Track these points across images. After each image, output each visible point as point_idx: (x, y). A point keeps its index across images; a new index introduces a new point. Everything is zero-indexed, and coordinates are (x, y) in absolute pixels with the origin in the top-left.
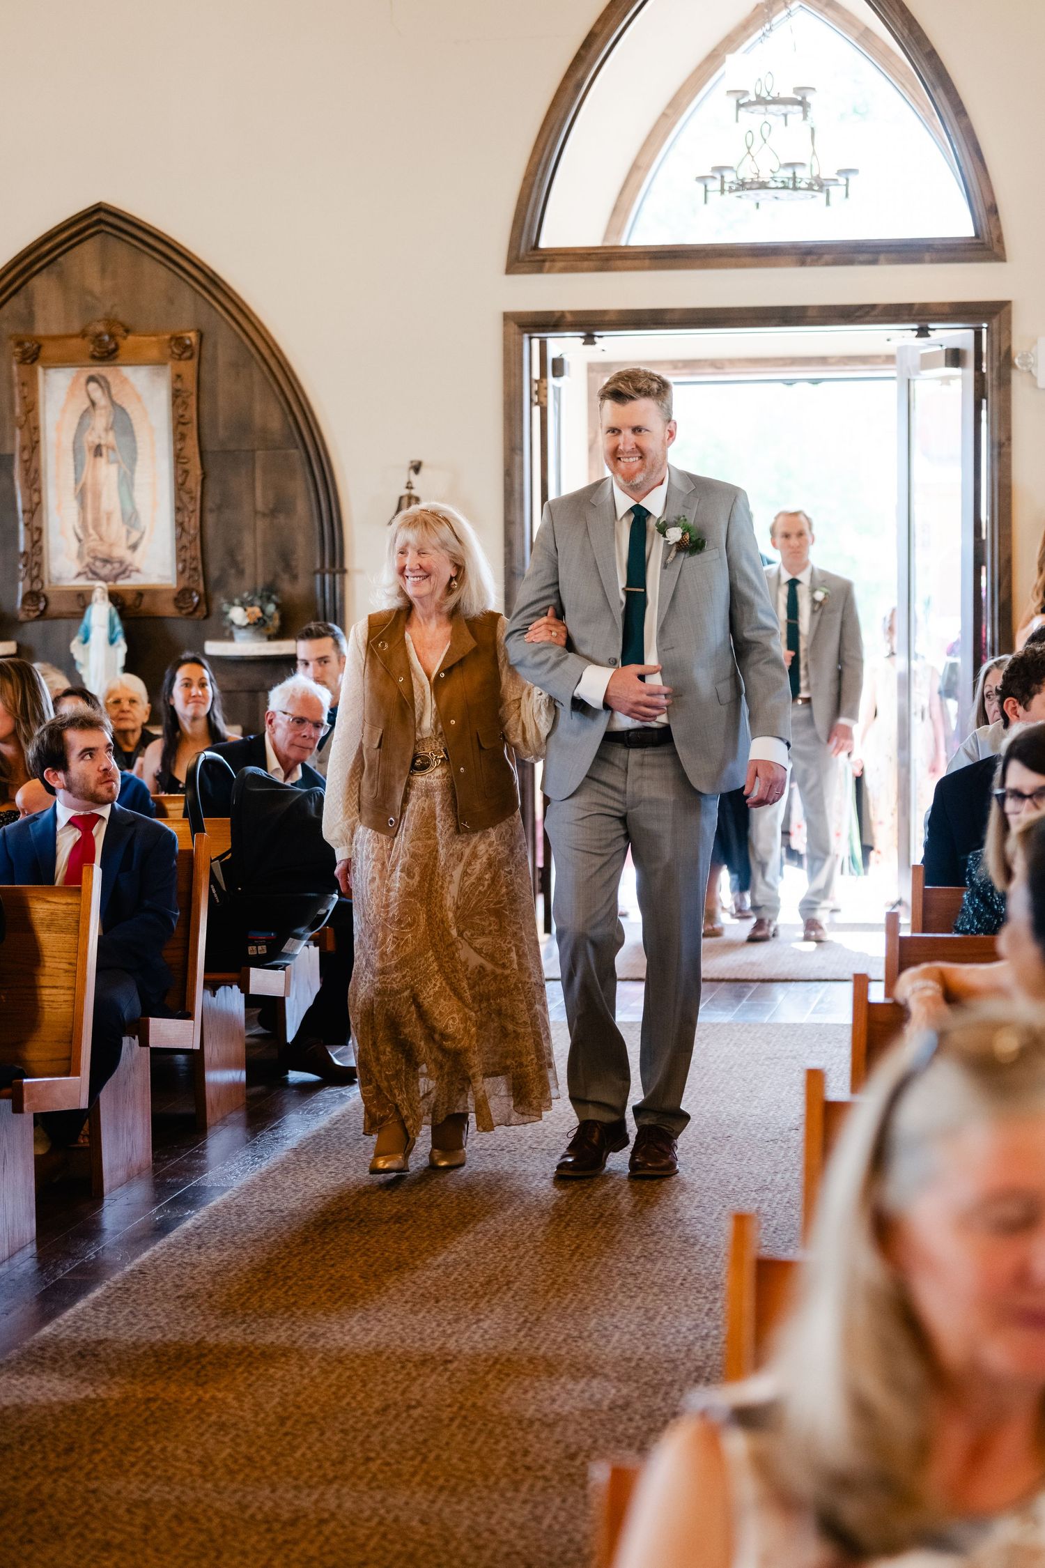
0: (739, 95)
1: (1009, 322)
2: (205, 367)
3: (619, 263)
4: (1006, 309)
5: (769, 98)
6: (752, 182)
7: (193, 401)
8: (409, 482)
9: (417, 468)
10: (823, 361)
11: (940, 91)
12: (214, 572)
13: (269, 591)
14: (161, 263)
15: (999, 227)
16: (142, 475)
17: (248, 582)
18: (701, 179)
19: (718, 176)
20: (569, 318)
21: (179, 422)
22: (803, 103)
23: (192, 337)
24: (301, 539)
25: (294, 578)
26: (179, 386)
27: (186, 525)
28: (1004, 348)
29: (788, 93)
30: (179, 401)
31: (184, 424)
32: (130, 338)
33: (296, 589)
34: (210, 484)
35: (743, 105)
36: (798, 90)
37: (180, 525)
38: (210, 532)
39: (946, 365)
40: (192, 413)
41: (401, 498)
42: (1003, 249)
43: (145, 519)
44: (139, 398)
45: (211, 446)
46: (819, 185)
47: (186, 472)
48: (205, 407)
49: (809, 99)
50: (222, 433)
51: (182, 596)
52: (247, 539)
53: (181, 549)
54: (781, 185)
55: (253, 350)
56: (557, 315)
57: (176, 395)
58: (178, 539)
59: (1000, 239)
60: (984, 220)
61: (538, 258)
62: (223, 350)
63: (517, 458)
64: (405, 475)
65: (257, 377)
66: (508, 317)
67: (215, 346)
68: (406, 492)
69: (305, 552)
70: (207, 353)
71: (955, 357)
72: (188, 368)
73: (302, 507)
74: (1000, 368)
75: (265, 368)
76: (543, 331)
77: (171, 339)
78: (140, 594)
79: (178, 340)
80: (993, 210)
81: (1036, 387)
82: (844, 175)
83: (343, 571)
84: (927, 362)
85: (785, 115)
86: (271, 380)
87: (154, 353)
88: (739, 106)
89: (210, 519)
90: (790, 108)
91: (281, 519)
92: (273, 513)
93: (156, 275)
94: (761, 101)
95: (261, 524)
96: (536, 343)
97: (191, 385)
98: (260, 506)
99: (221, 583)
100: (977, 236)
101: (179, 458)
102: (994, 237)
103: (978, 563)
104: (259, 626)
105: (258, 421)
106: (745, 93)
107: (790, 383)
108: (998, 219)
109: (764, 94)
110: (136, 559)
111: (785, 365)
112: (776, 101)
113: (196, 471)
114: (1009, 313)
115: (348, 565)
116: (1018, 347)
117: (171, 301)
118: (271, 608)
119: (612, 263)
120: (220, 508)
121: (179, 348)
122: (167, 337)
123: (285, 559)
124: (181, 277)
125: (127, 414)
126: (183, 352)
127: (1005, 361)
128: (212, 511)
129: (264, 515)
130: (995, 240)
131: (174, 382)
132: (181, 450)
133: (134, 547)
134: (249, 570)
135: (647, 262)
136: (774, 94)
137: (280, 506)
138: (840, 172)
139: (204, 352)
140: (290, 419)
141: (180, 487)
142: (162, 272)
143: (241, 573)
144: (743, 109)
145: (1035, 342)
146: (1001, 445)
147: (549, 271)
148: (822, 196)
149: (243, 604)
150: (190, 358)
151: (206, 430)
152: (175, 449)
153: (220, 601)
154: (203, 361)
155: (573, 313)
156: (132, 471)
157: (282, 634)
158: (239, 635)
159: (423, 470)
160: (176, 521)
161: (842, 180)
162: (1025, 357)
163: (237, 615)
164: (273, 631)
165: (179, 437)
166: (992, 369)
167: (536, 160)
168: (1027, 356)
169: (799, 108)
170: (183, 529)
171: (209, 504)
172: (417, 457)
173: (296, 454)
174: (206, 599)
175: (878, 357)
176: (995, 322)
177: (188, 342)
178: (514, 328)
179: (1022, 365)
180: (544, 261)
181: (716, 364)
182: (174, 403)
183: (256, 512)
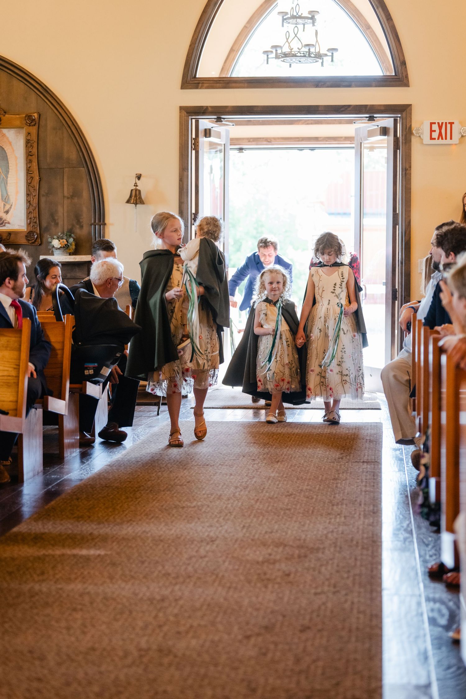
0: (284, 14)
1: (411, 114)
2: (41, 129)
3: (234, 85)
4: (409, 108)
5: (297, 16)
6: (289, 54)
7: (35, 145)
8: (136, 183)
9: (139, 177)
10: (316, 139)
11: (380, 9)
12: (44, 224)
13: (70, 233)
14: (21, 81)
15: (406, 71)
16: (11, 179)
17: (60, 229)
18: (265, 52)
19: (274, 51)
20: (210, 109)
21: (29, 155)
22: (313, 18)
23: (36, 115)
24: (85, 209)
25: (81, 227)
26: (29, 138)
27: (32, 202)
28: (408, 126)
29: (306, 14)
30: (29, 145)
31: (31, 155)
32: (7, 115)
33: (83, 232)
34: (43, 183)
35: (286, 19)
36: (310, 12)
37: (29, 202)
38: (43, 205)
39: (380, 135)
40: (35, 151)
41: (132, 190)
42: (408, 80)
43: (12, 199)
44: (10, 143)
45: (44, 166)
46: (319, 56)
47: (32, 178)
48: (41, 148)
49: (316, 17)
50: (48, 160)
51: (29, 234)
52: (60, 209)
53: (29, 213)
54: (302, 55)
55: (64, 122)
56: (204, 108)
57: (28, 143)
58: (28, 208)
59: (407, 77)
60: (400, 68)
61: (197, 82)
62: (50, 122)
63: (185, 173)
64: (134, 180)
65: (65, 134)
66: (182, 108)
67: (46, 120)
68: (135, 187)
69: (87, 216)
70: (42, 123)
71: (384, 131)
72: (34, 130)
73: (86, 194)
74: (406, 136)
75: (69, 131)
76: (198, 115)
77: (26, 116)
78: (10, 233)
79: (29, 117)
80: (404, 63)
81: (422, 143)
82: (331, 52)
83: (105, 224)
84: (371, 134)
85: (304, 25)
86: (72, 136)
87: (18, 123)
88: (284, 20)
89: (43, 199)
90: (306, 20)
91: (76, 200)
92: (72, 197)
93: (19, 87)
94: (293, 17)
95: (66, 202)
96: (194, 121)
97: (34, 137)
98: (66, 194)
99: (47, 229)
100: (396, 75)
101: (29, 171)
102: (404, 75)
103: (395, 223)
104: (65, 248)
105: (66, 155)
106: (287, 13)
107: (301, 149)
108: (406, 67)
109: (295, 14)
110: (8, 217)
111: (299, 141)
112: (300, 17)
113: (37, 178)
114: (411, 110)
115: (106, 221)
116: (414, 126)
117: (26, 99)
118: (71, 240)
119: (231, 85)
120: (47, 194)
121: (30, 121)
122: (24, 115)
123: (77, 218)
124: (30, 88)
125: (5, 151)
126: (31, 122)
127: (408, 132)
128: (43, 196)
129: (68, 198)
130: (404, 77)
131: (27, 136)
132: (30, 167)
133: (7, 212)
134: (60, 223)
135: (246, 85)
136: (299, 14)
137: (75, 194)
138: (329, 50)
139: (41, 123)
140: (81, 154)
141: (29, 184)
142: (22, 85)
143: (57, 224)
144: (285, 21)
145: (423, 123)
146: (406, 170)
147: (201, 88)
148: (320, 61)
149: (58, 238)
150: (35, 125)
151: (41, 159)
152: (27, 168)
153: (47, 236)
154: (40, 126)
155: (212, 107)
156: (7, 177)
157: (76, 252)
158: (56, 252)
159: (142, 178)
160: (27, 200)
161: (330, 54)
162: (418, 130)
163: (56, 243)
164: (72, 251)
165: (29, 161)
166: (402, 135)
167: (195, 37)
168: (419, 130)
169: (310, 21)
170: (30, 204)
171: (42, 192)
172: (139, 173)
173: (83, 170)
174: (41, 236)
175: (341, 137)
176: (404, 113)
177: (34, 118)
178: (184, 113)
179: (417, 133)
180: (199, 83)
181: (268, 140)
182: (26, 146)
183: (64, 197)
